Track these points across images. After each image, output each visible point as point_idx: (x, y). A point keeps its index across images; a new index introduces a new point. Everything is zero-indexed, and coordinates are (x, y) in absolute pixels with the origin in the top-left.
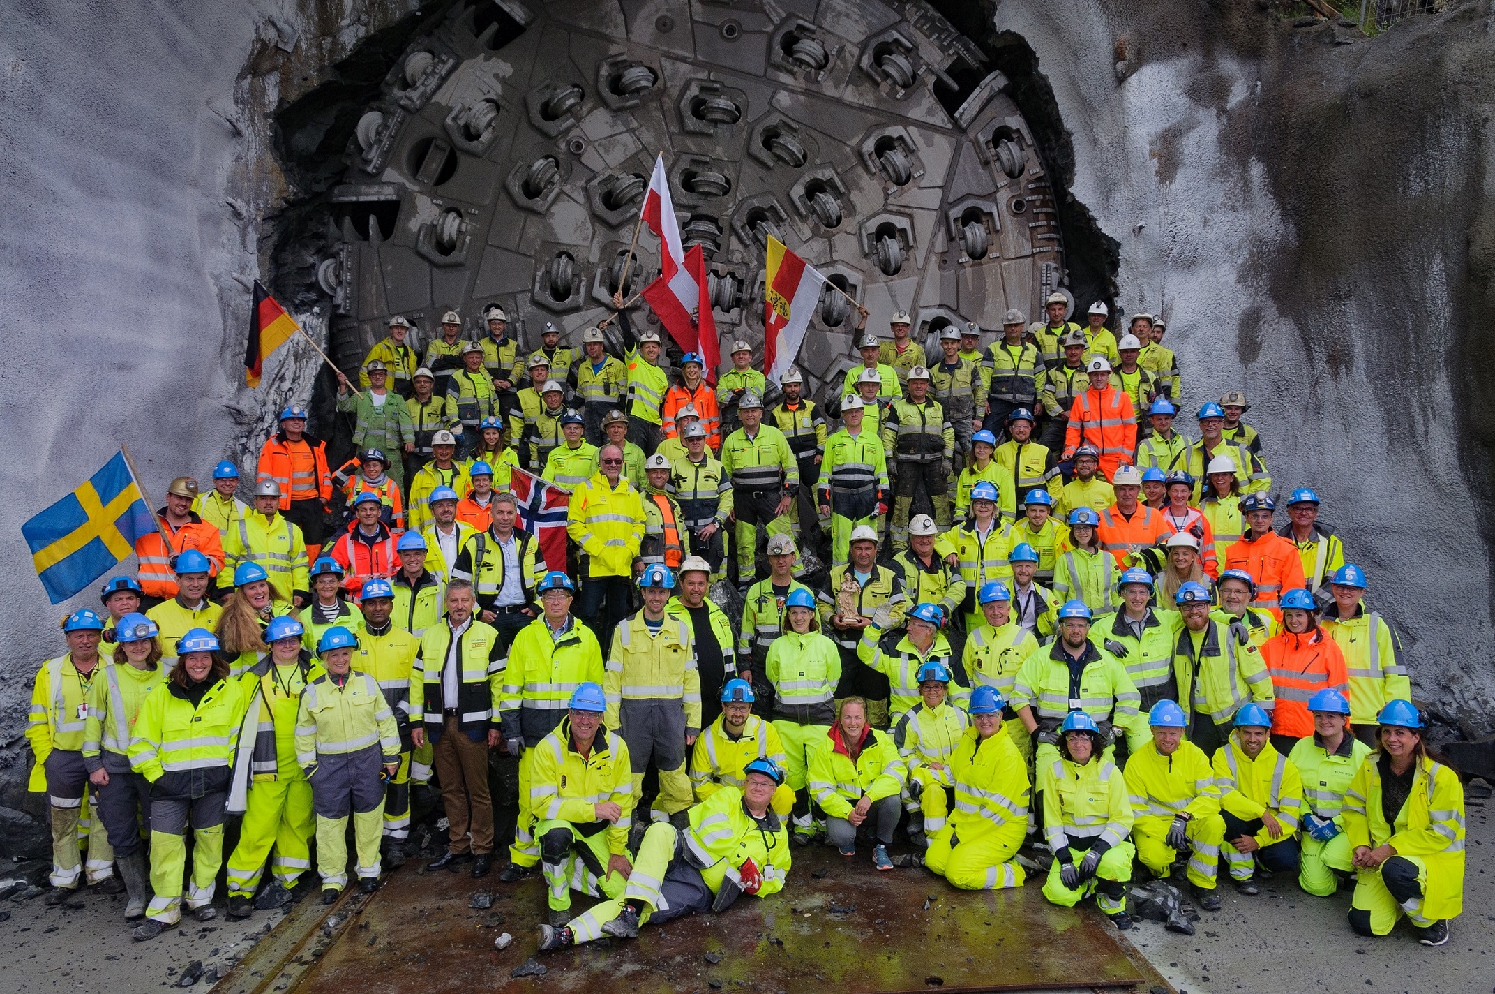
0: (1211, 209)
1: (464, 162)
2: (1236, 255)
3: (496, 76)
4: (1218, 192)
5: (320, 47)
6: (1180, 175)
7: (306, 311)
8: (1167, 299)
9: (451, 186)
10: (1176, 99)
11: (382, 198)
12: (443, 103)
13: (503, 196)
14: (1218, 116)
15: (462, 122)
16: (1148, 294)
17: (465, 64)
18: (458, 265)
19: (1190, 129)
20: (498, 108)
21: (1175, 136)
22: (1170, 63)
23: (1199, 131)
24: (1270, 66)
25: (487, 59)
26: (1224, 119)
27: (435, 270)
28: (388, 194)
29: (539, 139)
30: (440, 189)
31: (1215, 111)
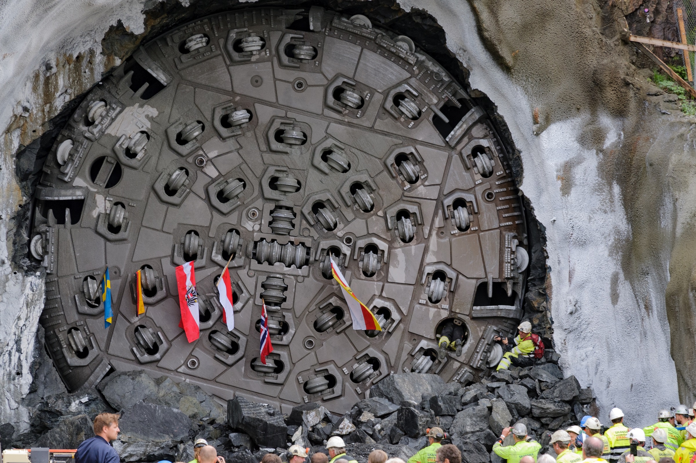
0: (593, 212)
1: (126, 173)
2: (608, 239)
3: (147, 116)
4: (596, 201)
5: (43, 111)
6: (573, 191)
7: (32, 275)
8: (572, 264)
9: (118, 189)
10: (572, 144)
11: (74, 198)
12: (113, 135)
13: (152, 194)
14: (597, 154)
15: (125, 147)
16: (562, 260)
17: (127, 109)
18: (123, 240)
19: (579, 163)
20: (148, 137)
21: (570, 167)
22: (569, 121)
23: (585, 164)
24: (630, 121)
25: (141, 106)
26: (601, 155)
27: (108, 243)
28: (79, 195)
29: (176, 157)
30: (112, 190)
31: (595, 151)
